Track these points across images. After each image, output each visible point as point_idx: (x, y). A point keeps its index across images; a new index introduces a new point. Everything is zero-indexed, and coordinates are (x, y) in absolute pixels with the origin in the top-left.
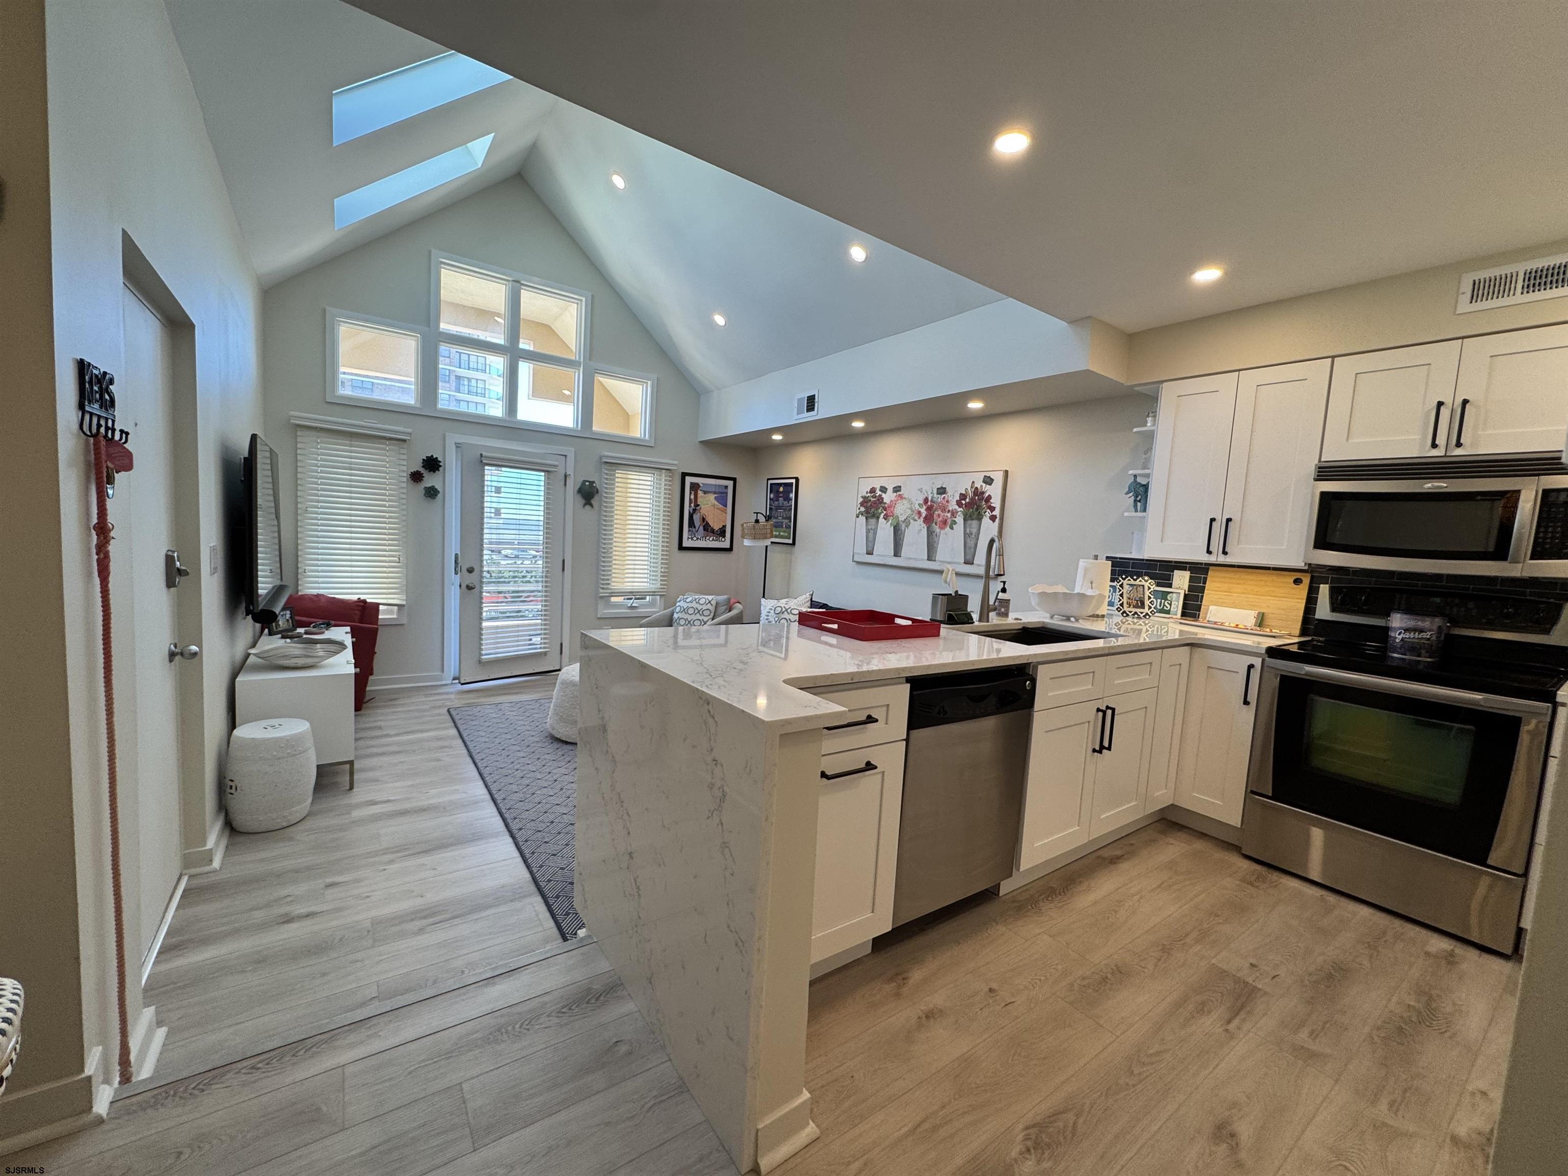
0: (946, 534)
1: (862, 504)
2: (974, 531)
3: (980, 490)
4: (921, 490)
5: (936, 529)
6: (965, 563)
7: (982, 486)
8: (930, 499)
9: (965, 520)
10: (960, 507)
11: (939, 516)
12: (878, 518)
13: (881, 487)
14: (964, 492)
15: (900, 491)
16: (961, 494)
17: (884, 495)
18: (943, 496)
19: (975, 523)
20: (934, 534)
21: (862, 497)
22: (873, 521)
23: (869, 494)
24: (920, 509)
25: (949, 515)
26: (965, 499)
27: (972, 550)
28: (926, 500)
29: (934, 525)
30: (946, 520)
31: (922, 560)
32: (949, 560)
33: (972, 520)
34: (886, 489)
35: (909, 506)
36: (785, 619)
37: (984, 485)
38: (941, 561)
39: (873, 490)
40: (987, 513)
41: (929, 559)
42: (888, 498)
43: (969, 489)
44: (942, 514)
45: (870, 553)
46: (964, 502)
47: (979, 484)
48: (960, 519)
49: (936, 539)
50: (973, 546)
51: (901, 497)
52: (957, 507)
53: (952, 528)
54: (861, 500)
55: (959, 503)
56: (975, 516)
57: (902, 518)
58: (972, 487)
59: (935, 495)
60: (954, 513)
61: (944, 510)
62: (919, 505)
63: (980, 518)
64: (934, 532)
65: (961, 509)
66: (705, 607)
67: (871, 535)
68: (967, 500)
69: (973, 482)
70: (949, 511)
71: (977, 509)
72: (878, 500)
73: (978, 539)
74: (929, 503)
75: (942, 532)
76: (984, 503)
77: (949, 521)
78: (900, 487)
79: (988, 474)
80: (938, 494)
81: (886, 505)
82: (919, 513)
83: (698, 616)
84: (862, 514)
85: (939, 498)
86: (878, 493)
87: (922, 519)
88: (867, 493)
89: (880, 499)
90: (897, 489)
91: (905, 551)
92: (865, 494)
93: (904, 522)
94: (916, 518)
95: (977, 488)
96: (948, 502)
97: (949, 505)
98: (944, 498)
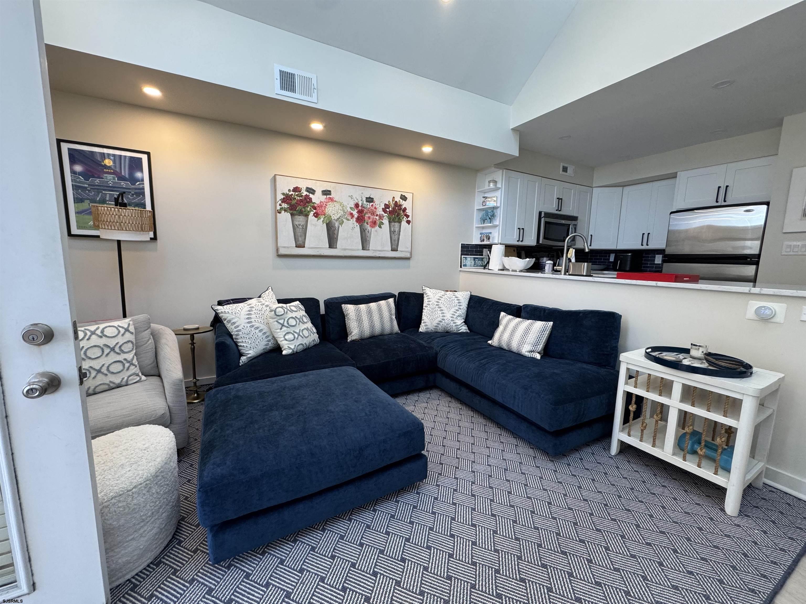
0: (376, 231)
1: (283, 201)
2: (397, 230)
3: (398, 203)
4: (351, 197)
5: (368, 227)
6: (392, 250)
7: (400, 201)
8: (360, 205)
9: (390, 222)
10: (385, 213)
11: (369, 218)
12: (307, 216)
13: (307, 188)
14: (388, 203)
15: (330, 194)
16: (385, 204)
17: (311, 196)
18: (371, 204)
19: (397, 224)
20: (366, 231)
21: (283, 194)
22: (300, 219)
23: (292, 193)
24: (352, 212)
25: (377, 218)
26: (389, 208)
27: (396, 242)
28: (357, 205)
29: (366, 224)
30: (375, 222)
31: (358, 250)
32: (380, 249)
33: (395, 222)
34: (314, 191)
35: (340, 208)
36: (292, 318)
37: (401, 200)
38: (374, 250)
39: (296, 189)
40: (404, 219)
41: (363, 249)
42: (317, 198)
43: (391, 201)
44: (372, 217)
45: (300, 245)
46: (388, 210)
47: (398, 199)
48: (386, 221)
49: (368, 234)
50: (397, 239)
51: (332, 200)
52: (383, 213)
53: (380, 227)
54: (281, 197)
55: (384, 210)
56: (396, 220)
57: (334, 217)
58: (393, 201)
59: (365, 202)
60: (381, 217)
61: (373, 213)
62: (351, 208)
63: (400, 222)
64: (366, 229)
65: (386, 215)
66: (121, 340)
67: (299, 231)
68: (391, 209)
69: (394, 197)
70: (377, 215)
71: (398, 216)
72: (305, 198)
73: (399, 235)
74: (360, 208)
75: (373, 229)
76: (402, 212)
77: (378, 222)
78: (330, 191)
79: (403, 194)
80: (367, 201)
81: (316, 205)
82: (352, 215)
83: (113, 357)
84: (285, 211)
85: (369, 205)
86: (305, 193)
87: (355, 219)
88: (289, 190)
89: (307, 200)
90: (326, 193)
91: (340, 243)
92: (286, 191)
93: (336, 220)
94: (349, 217)
95: (396, 202)
96: (375, 208)
97: (377, 210)
98: (372, 205)
